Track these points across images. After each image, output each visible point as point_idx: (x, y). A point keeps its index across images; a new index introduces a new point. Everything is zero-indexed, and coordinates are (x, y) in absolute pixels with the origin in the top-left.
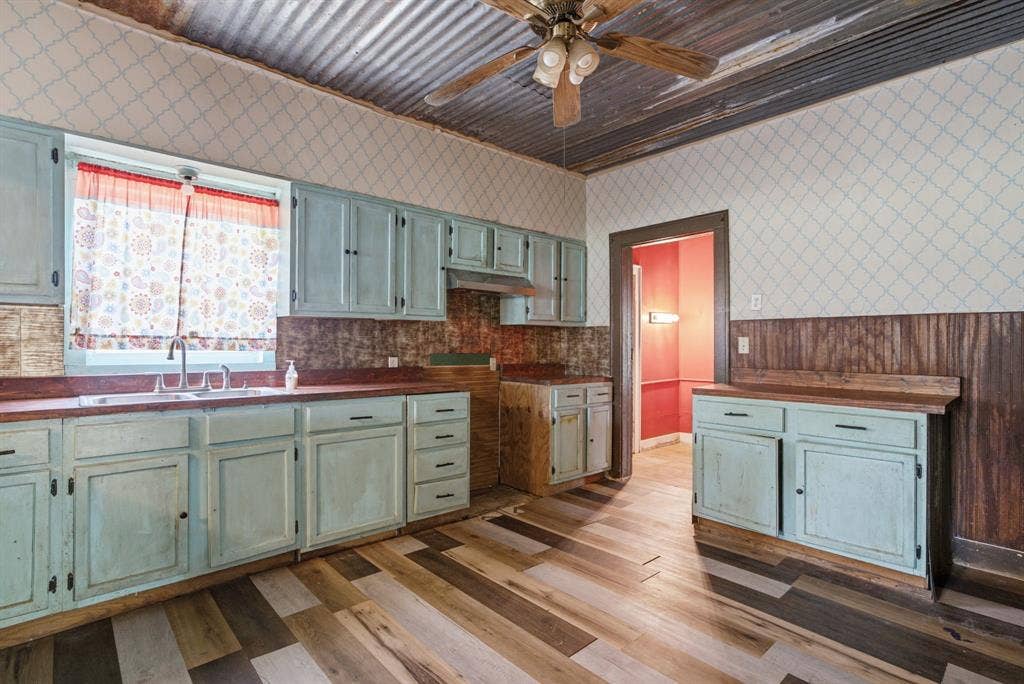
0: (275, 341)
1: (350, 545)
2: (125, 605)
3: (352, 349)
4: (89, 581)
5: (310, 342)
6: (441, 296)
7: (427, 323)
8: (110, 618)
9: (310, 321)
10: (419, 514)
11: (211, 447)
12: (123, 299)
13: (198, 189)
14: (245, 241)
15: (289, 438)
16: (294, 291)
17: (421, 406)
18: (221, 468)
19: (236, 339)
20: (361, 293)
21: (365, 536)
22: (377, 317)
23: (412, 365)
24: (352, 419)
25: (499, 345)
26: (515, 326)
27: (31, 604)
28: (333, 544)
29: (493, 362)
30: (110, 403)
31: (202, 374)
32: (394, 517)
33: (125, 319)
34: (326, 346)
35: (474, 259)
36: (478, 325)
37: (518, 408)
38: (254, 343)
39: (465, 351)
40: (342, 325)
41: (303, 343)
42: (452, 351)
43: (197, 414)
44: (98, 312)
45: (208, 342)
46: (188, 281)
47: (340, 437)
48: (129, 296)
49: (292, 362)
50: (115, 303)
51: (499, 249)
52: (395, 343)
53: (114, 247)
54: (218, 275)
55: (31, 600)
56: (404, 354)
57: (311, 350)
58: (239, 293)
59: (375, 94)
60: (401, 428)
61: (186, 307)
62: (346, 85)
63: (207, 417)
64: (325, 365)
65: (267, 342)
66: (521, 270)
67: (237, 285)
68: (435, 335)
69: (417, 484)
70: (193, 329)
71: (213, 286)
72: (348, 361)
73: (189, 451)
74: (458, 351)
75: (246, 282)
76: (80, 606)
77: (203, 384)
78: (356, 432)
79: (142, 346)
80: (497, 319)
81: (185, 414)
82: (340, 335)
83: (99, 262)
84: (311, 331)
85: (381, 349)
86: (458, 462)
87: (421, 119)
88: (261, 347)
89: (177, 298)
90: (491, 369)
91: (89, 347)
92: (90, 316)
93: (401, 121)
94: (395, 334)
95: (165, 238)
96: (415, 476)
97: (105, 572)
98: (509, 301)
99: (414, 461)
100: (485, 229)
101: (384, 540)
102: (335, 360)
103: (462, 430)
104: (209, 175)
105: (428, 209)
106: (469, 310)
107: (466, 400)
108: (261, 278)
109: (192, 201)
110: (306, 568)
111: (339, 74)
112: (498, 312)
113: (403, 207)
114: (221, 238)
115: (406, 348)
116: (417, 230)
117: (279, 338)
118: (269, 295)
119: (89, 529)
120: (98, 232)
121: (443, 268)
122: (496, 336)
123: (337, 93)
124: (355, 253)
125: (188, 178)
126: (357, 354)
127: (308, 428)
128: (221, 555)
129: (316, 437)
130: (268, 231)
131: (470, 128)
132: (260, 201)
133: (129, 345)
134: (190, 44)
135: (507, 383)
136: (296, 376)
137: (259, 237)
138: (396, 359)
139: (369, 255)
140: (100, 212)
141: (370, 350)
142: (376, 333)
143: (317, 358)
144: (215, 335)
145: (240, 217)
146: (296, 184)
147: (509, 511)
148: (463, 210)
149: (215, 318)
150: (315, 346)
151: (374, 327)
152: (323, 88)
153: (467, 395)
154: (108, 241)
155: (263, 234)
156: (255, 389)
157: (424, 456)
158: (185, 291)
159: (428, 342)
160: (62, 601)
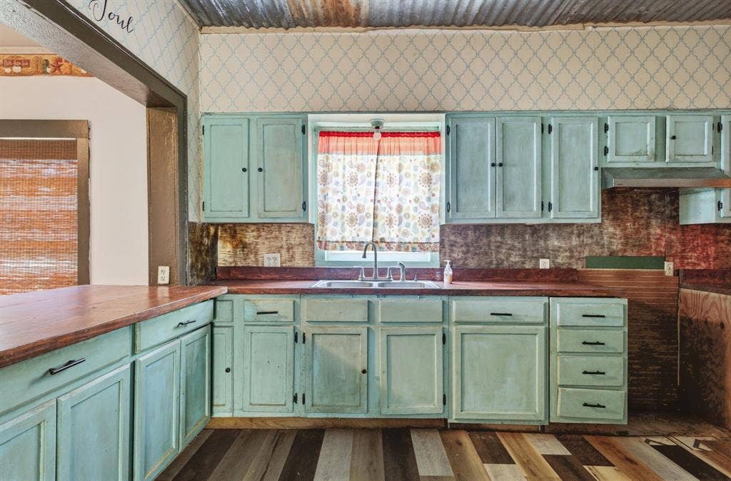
0: (438, 245)
1: (494, 427)
2: (333, 424)
3: (504, 251)
4: (313, 402)
5: (467, 245)
6: (594, 196)
7: (582, 225)
8: (325, 430)
9: (467, 227)
10: (562, 417)
11: (383, 324)
12: (343, 217)
13: (384, 135)
14: (416, 169)
15: (439, 325)
16: (449, 203)
17: (565, 309)
18: (388, 342)
19: (410, 243)
20: (507, 200)
21: (505, 423)
22: (529, 222)
23: (564, 267)
24: (492, 314)
25: (678, 248)
26: (703, 225)
27: (285, 407)
28: (478, 422)
29: (669, 268)
30: (333, 287)
31: (386, 269)
32: (534, 412)
33: (343, 231)
34: (481, 248)
35: (638, 154)
36: (648, 226)
37: (706, 322)
38: (422, 247)
39: (628, 254)
40: (494, 231)
41: (461, 246)
42: (612, 254)
43: (374, 299)
44: (330, 226)
45: (392, 245)
46: (379, 201)
47: (482, 329)
48: (346, 215)
49: (448, 261)
50: (338, 219)
51: (674, 138)
52: (547, 246)
53: (337, 183)
54: (398, 196)
55: (285, 405)
56: (556, 257)
57: (468, 252)
58: (411, 208)
59: (516, 14)
60: (542, 328)
61: (378, 220)
62: (488, 17)
63: (379, 302)
64: (479, 265)
65: (432, 245)
66: (710, 158)
67: (410, 201)
68: (592, 237)
69: (561, 386)
70: (382, 236)
71: (394, 205)
72: (500, 262)
73: (367, 325)
74: (620, 254)
75: (417, 200)
76: (309, 417)
77: (388, 277)
78: (496, 327)
79: (352, 248)
80: (675, 218)
81: (365, 298)
82: (492, 239)
83: (330, 194)
84: (467, 235)
85: (533, 251)
86: (610, 373)
87: (567, 23)
88: (428, 249)
89: (372, 213)
90: (667, 274)
91: (325, 249)
92: (326, 230)
93: (547, 31)
94: (546, 238)
95: (365, 173)
96: (557, 378)
97: (321, 398)
98: (693, 196)
99: (556, 362)
100: (653, 119)
101: (524, 432)
102: (489, 260)
103: (617, 339)
104: (392, 122)
105: (579, 111)
106: (635, 210)
107: (622, 307)
108: (427, 195)
109: (381, 144)
110: (452, 436)
111: (481, 8)
112: (677, 210)
113: (549, 115)
114: (400, 168)
115: (559, 251)
116: (566, 134)
117: (442, 242)
118: (433, 208)
119: (313, 367)
120: (330, 174)
121: (596, 169)
122: (673, 237)
123: (484, 26)
124: (501, 165)
125: (377, 128)
126: (510, 255)
127: (454, 319)
128: (388, 407)
129: (460, 326)
130: (432, 157)
131: (628, 12)
132: (426, 134)
133: (346, 247)
134: (374, 30)
135: (689, 291)
136: (451, 273)
137: (426, 162)
138: (547, 261)
139: (514, 166)
140: (330, 161)
141: (521, 252)
142: (527, 237)
143: (473, 258)
144: (396, 240)
145: (413, 150)
146: (449, 115)
147: (687, 442)
148: (623, 104)
149: (396, 227)
150: (472, 249)
151: (525, 231)
152: (472, 27)
153: (625, 301)
154: (334, 179)
155: (429, 159)
156: (423, 282)
157: (569, 360)
158: (377, 209)
159: (582, 245)
160: (299, 411)
